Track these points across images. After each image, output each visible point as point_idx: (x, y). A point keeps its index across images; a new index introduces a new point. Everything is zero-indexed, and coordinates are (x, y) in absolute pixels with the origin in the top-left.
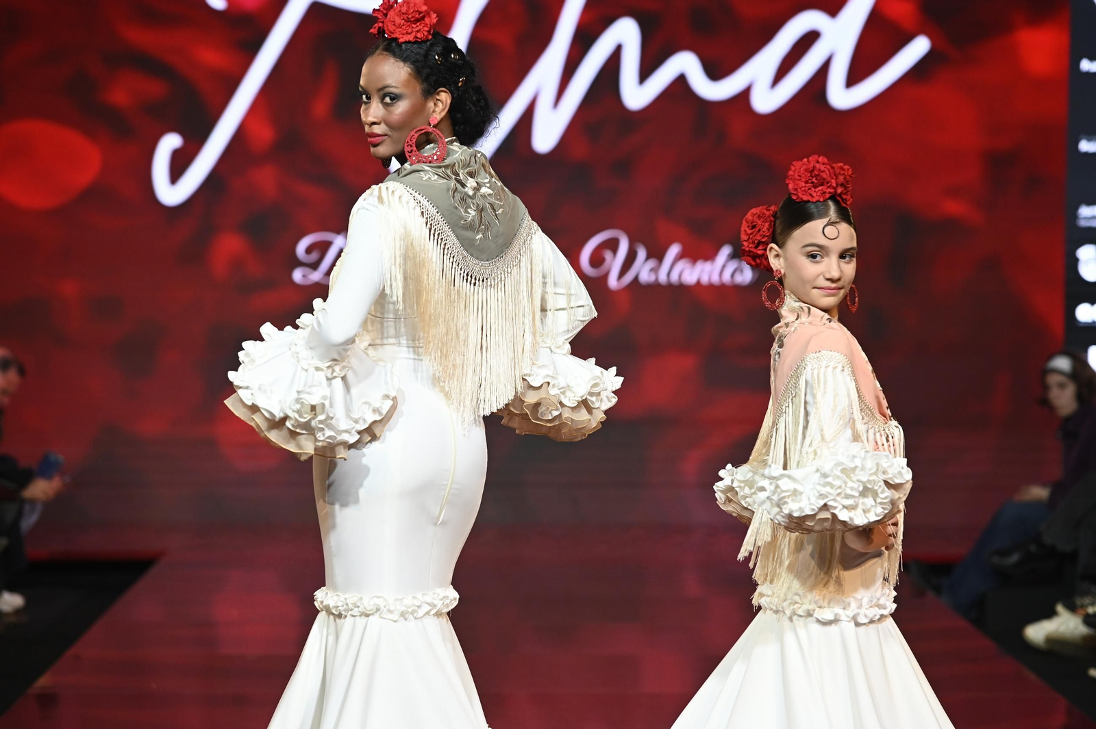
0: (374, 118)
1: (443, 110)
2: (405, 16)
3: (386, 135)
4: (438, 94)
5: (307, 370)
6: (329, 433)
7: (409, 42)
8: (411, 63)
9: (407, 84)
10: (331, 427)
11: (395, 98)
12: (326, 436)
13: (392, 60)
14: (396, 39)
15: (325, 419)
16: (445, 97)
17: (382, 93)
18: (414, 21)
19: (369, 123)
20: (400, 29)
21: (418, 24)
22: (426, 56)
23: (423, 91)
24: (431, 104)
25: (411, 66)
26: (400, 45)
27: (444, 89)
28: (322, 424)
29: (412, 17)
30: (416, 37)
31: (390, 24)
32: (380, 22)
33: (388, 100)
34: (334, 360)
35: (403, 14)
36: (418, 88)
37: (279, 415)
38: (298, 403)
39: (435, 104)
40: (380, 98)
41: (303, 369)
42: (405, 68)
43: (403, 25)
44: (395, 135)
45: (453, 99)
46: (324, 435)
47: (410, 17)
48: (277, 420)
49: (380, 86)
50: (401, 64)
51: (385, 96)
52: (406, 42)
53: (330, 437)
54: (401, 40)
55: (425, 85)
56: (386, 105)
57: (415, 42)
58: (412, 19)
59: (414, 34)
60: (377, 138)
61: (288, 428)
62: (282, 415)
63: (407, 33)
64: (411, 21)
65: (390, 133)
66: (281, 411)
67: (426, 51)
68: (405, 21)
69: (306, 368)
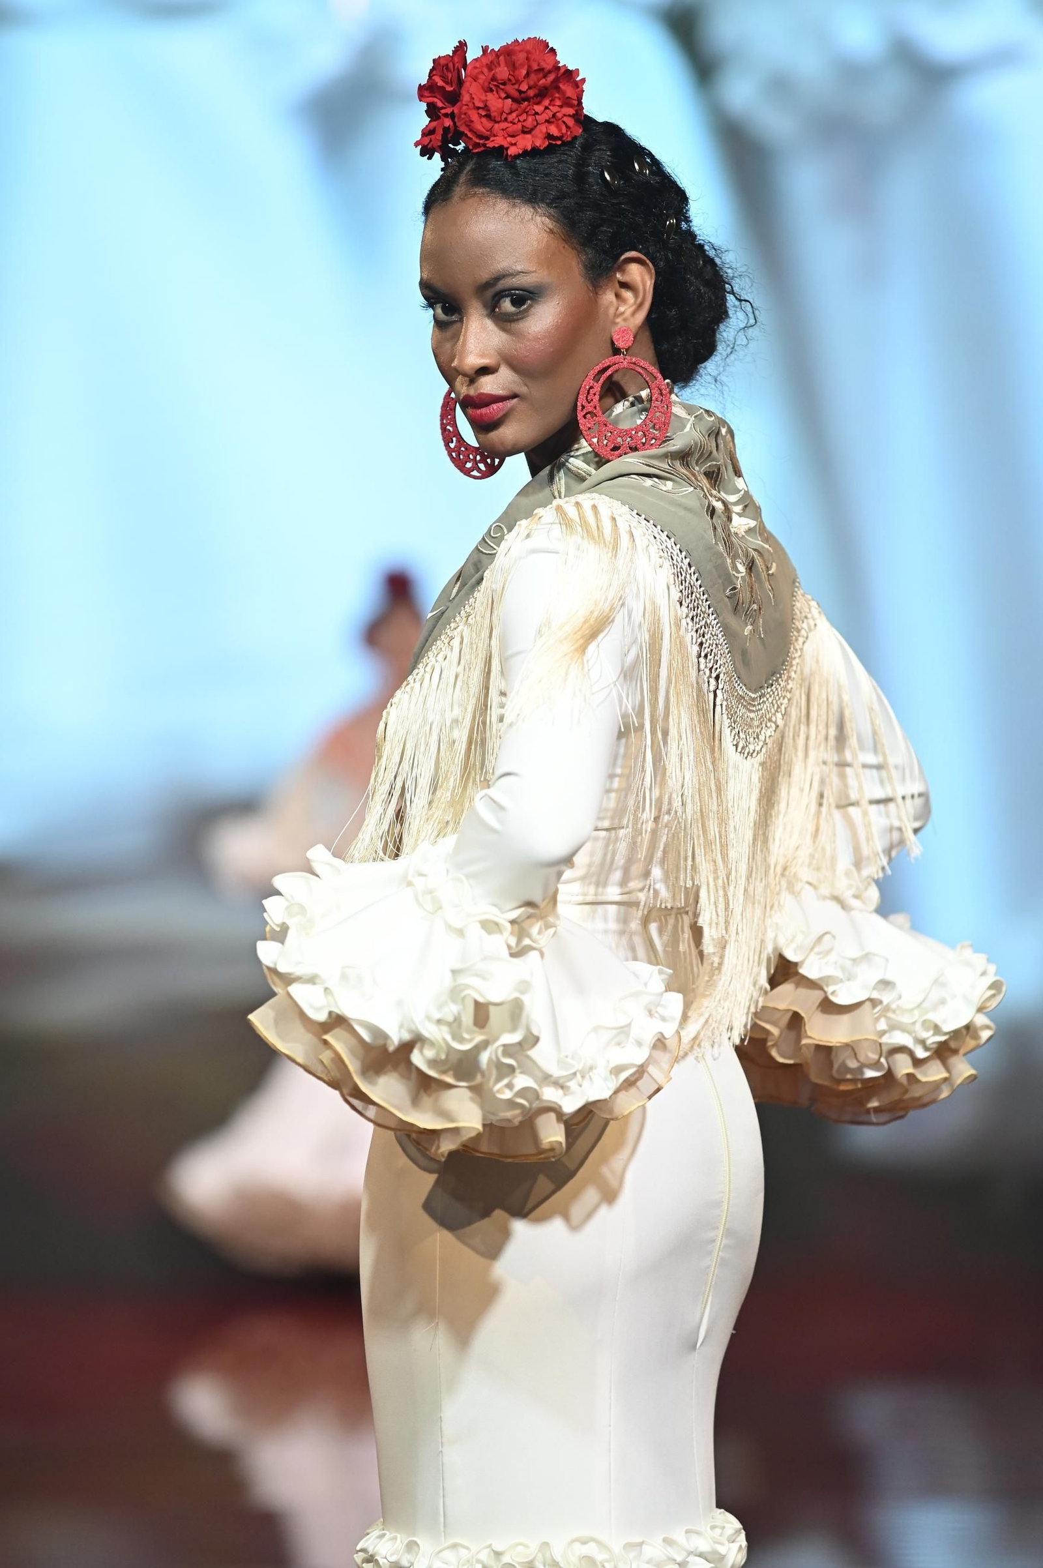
0: (482, 356)
1: (640, 306)
2: (510, 89)
3: (515, 396)
4: (621, 269)
5: (460, 932)
6: (522, 1081)
7: (534, 152)
8: (549, 205)
9: (547, 260)
10: (529, 1067)
11: (525, 298)
12: (517, 1088)
13: (502, 205)
14: (500, 151)
15: (520, 1044)
16: (640, 275)
17: (490, 293)
18: (536, 96)
19: (471, 372)
20: (504, 125)
21: (546, 102)
22: (581, 177)
23: (585, 267)
24: (609, 297)
25: (552, 211)
26: (510, 163)
27: (633, 254)
28: (510, 1056)
29: (530, 88)
30: (549, 137)
31: (474, 116)
32: (446, 115)
33: (507, 305)
34: (530, 904)
35: (504, 84)
36: (573, 264)
37: (396, 1036)
38: (454, 1001)
39: (617, 296)
40: (485, 306)
41: (449, 927)
42: (538, 219)
43: (511, 112)
44: (536, 391)
45: (659, 274)
46: (510, 1086)
47: (524, 87)
48: (391, 1049)
49: (485, 276)
50: (526, 211)
51: (499, 296)
52: (525, 153)
53: (523, 1093)
54: (512, 151)
55: (591, 253)
56: (504, 321)
57: (550, 150)
58: (531, 93)
59: (543, 128)
60: (495, 406)
61: (418, 1070)
62: (407, 1037)
63: (526, 131)
64: (527, 99)
65: (523, 390)
66: (401, 1026)
67: (577, 166)
68: (514, 100)
69: (458, 925)
